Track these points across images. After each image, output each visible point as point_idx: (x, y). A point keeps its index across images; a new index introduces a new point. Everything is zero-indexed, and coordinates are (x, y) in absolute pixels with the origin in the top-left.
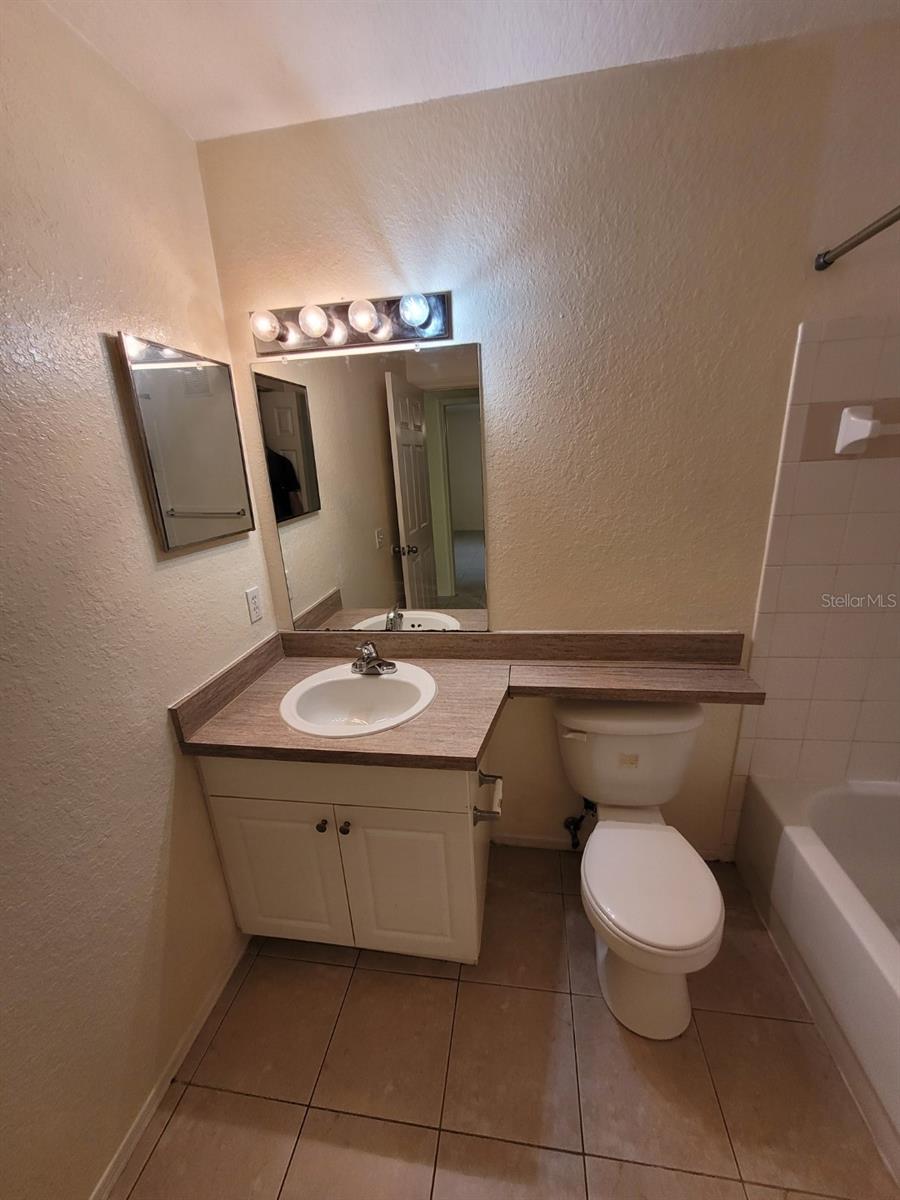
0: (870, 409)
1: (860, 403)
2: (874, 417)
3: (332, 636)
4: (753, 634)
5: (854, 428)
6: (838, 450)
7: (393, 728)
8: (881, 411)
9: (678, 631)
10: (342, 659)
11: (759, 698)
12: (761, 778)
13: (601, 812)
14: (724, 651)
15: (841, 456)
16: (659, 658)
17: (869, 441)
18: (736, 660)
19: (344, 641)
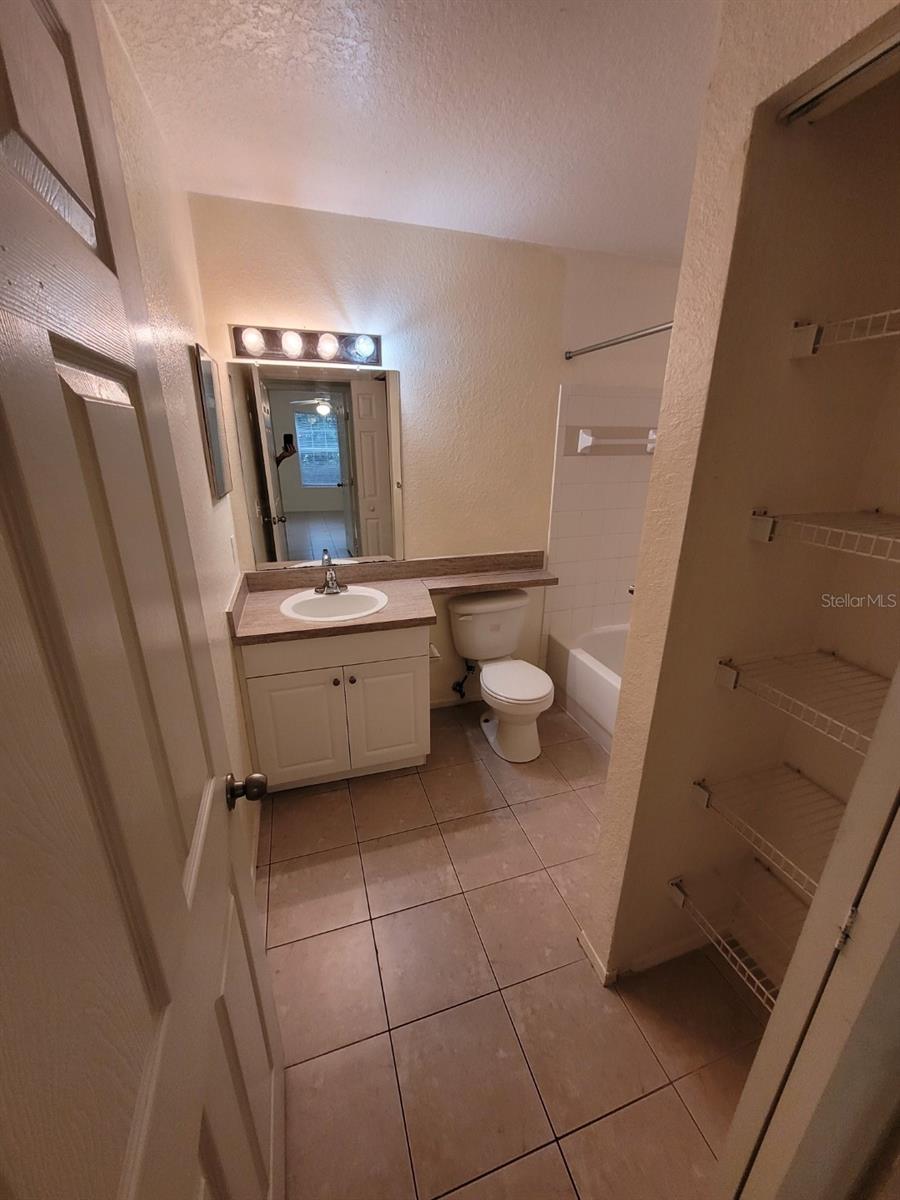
0: (589, 431)
1: (587, 428)
2: (592, 435)
3: (289, 572)
4: (548, 552)
5: (585, 440)
6: (579, 451)
7: (377, 612)
8: (596, 433)
9: (512, 552)
10: (300, 589)
11: (555, 581)
12: (555, 635)
13: (480, 664)
14: (534, 561)
15: (583, 454)
16: (504, 569)
17: (591, 447)
18: (541, 566)
19: (299, 575)
